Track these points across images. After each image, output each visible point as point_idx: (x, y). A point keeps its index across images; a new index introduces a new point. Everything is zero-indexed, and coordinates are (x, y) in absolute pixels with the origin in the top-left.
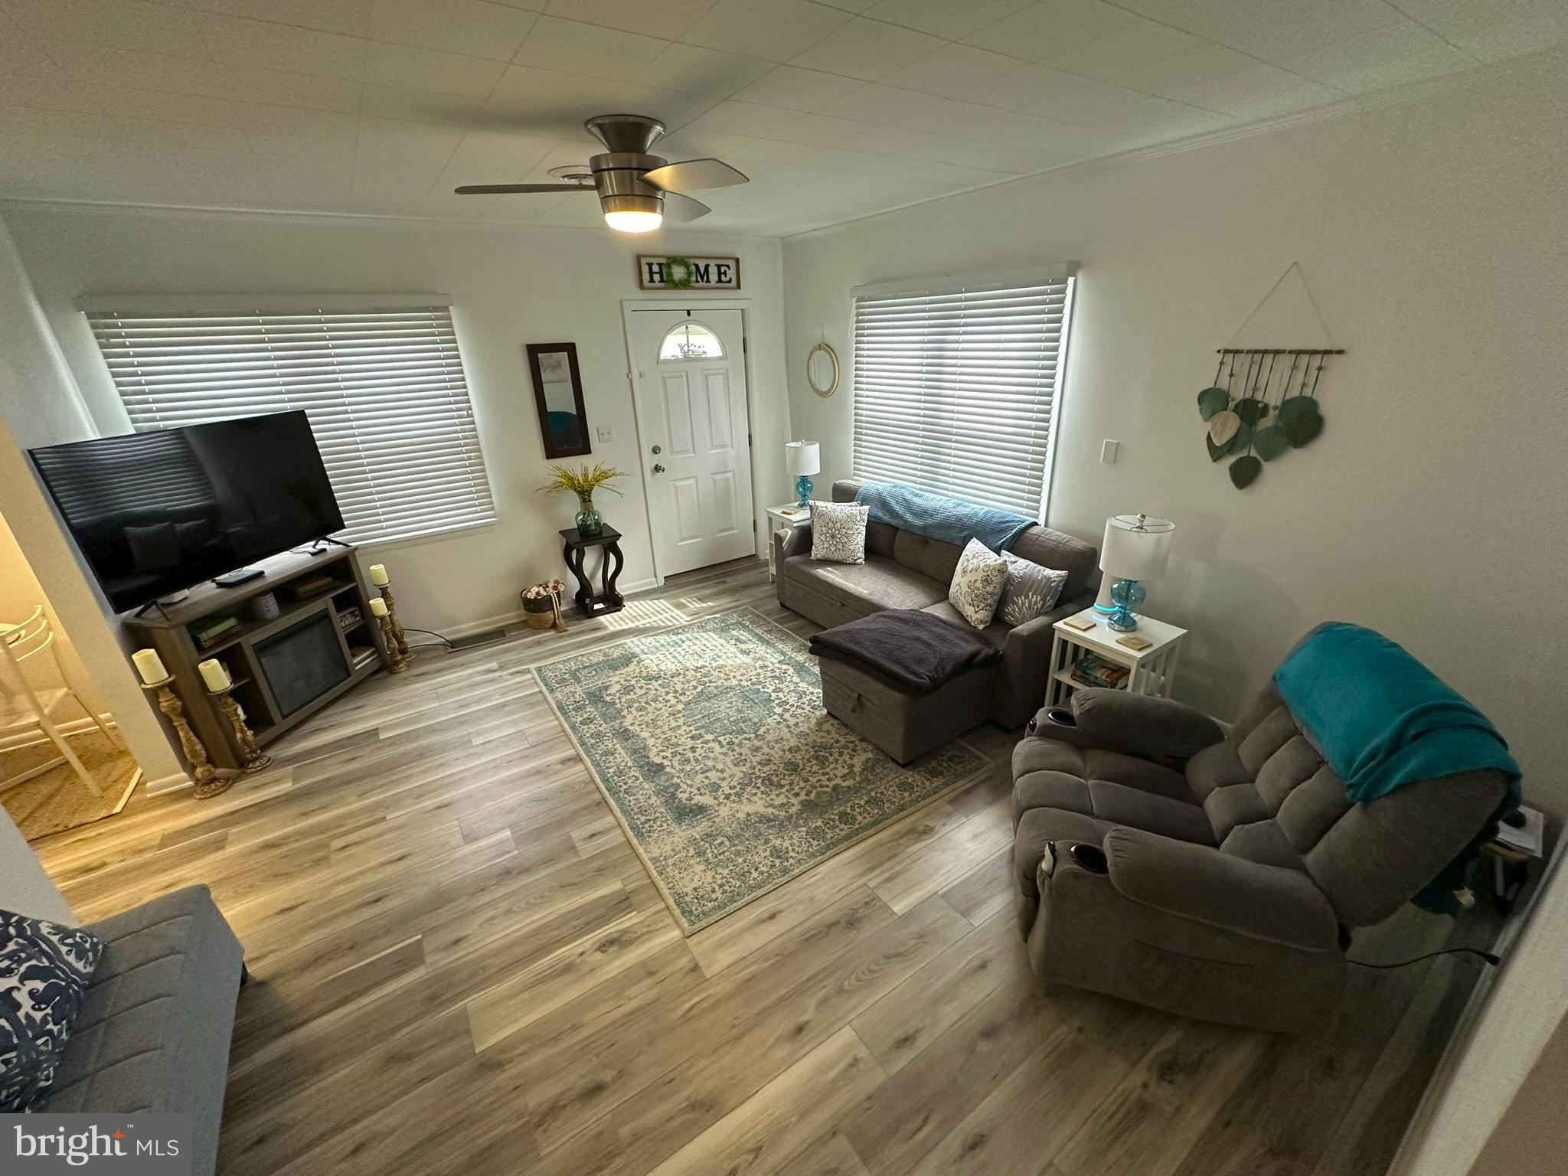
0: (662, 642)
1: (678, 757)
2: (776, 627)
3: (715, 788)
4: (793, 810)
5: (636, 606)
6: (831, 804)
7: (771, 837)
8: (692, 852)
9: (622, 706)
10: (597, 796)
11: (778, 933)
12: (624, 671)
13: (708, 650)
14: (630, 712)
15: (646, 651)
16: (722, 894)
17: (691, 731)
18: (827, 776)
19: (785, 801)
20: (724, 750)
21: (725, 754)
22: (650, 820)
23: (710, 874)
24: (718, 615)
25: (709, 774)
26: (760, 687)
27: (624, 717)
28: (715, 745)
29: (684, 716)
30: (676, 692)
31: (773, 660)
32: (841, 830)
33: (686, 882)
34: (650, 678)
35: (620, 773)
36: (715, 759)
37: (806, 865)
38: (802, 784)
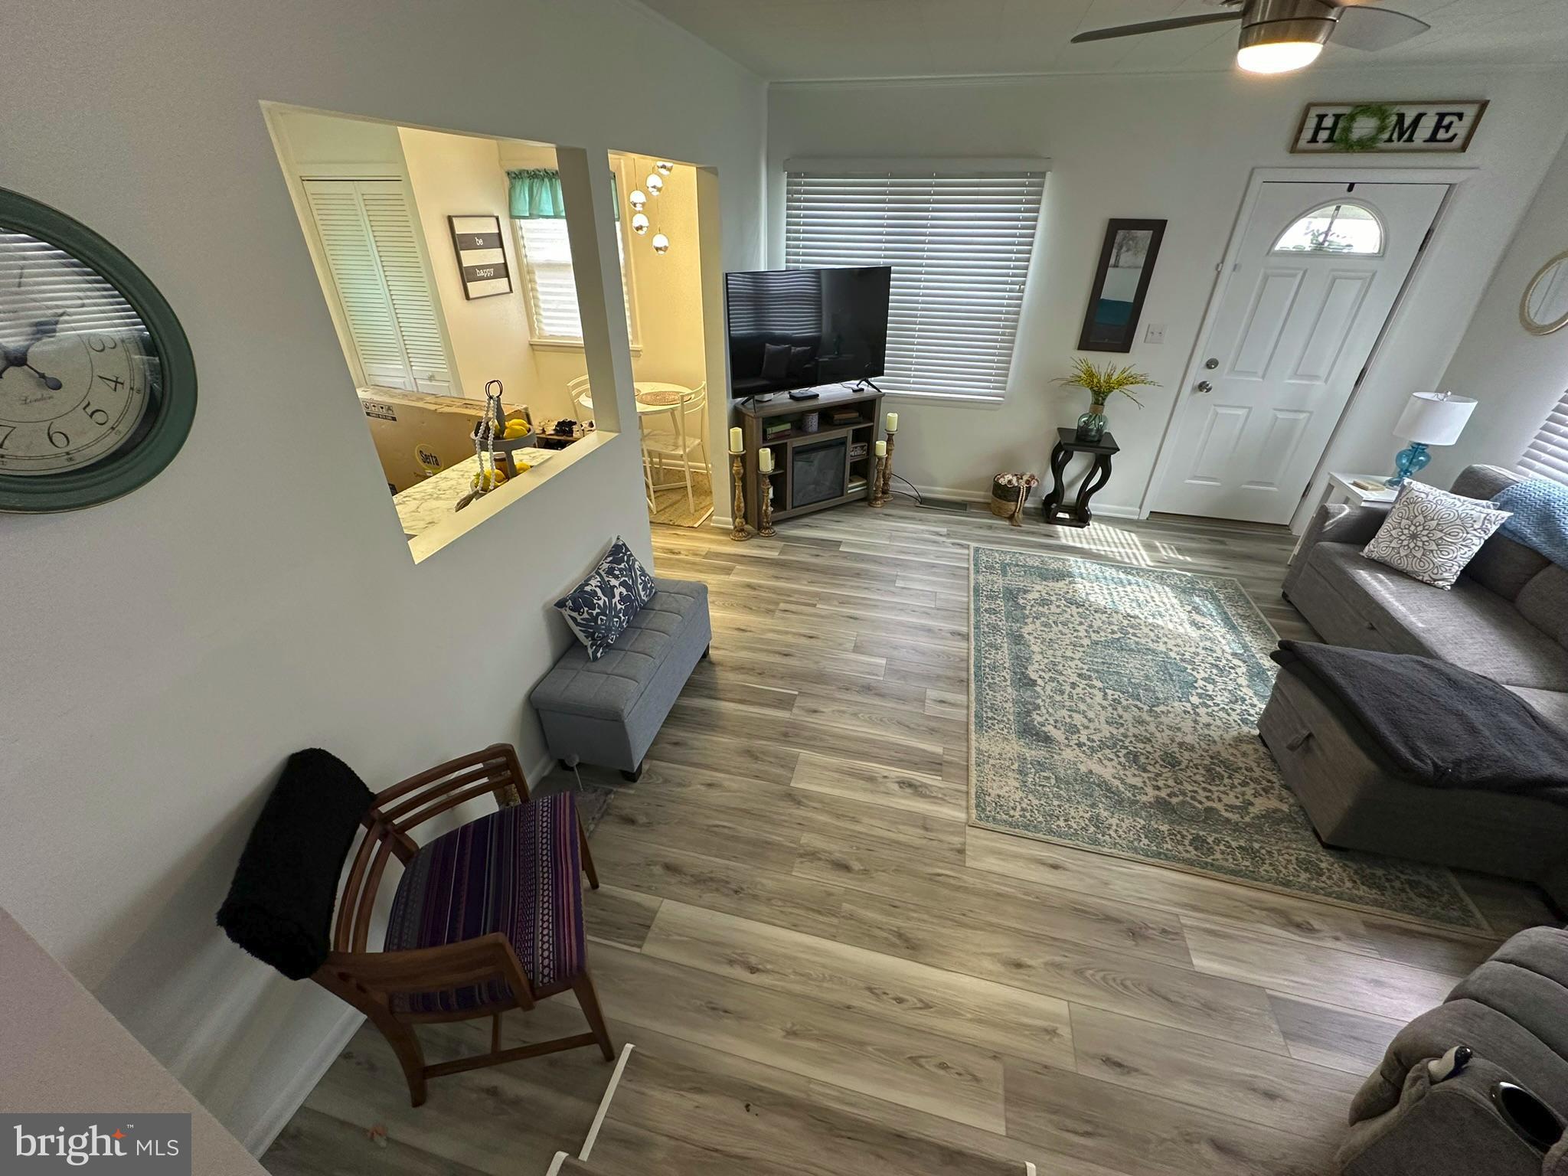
0: (1107, 574)
1: (1054, 684)
2: (1258, 616)
3: (1073, 730)
4: (1144, 798)
5: (1102, 530)
6: (1192, 820)
7: (1100, 805)
8: (1015, 766)
9: (1031, 614)
10: (964, 675)
11: (1051, 883)
12: (1050, 584)
13: (1153, 604)
14: (1033, 622)
15: (1084, 575)
16: (1021, 816)
17: (1083, 669)
18: (1210, 794)
19: (1140, 785)
20: (1105, 703)
21: (1104, 708)
22: (995, 719)
23: (1020, 794)
24: (1189, 574)
25: (1074, 715)
26: (1190, 667)
27: (1026, 624)
28: (1099, 695)
29: (1084, 652)
30: (1091, 626)
31: (1227, 648)
32: (1187, 851)
33: (995, 785)
34: (1071, 602)
35: (994, 668)
36: (1090, 706)
37: (1121, 853)
38: (1171, 782)
